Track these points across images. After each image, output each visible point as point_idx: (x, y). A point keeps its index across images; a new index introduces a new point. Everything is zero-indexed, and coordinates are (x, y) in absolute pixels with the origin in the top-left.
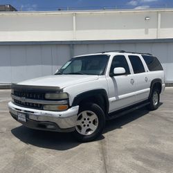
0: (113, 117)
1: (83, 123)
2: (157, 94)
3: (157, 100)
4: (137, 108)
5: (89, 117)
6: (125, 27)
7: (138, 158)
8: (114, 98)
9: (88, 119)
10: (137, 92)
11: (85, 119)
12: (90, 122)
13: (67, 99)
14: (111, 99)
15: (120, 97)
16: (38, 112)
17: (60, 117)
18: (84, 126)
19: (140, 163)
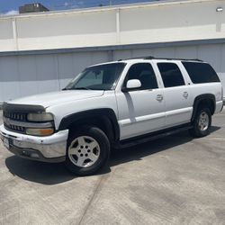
0: (126, 146)
1: (79, 151)
2: (206, 116)
3: (207, 124)
4: (169, 134)
5: (87, 144)
6: (187, 24)
7: (136, 199)
8: (128, 121)
9: (87, 147)
10: (168, 113)
11: (82, 147)
12: (89, 151)
13: (52, 121)
14: (121, 122)
15: (138, 119)
16: (20, 136)
17: (42, 143)
18: (82, 155)
19: (134, 206)
